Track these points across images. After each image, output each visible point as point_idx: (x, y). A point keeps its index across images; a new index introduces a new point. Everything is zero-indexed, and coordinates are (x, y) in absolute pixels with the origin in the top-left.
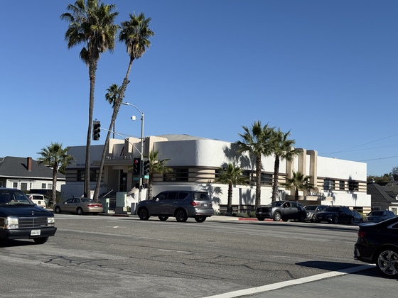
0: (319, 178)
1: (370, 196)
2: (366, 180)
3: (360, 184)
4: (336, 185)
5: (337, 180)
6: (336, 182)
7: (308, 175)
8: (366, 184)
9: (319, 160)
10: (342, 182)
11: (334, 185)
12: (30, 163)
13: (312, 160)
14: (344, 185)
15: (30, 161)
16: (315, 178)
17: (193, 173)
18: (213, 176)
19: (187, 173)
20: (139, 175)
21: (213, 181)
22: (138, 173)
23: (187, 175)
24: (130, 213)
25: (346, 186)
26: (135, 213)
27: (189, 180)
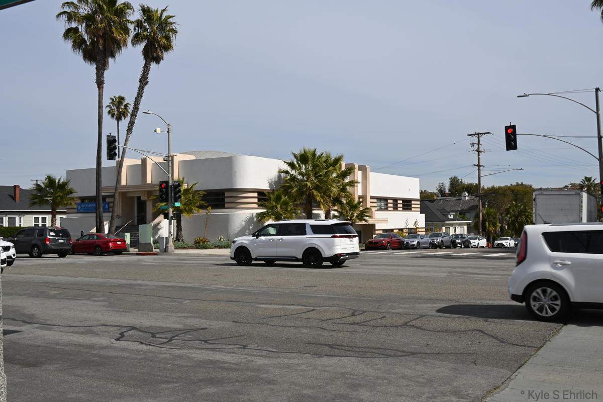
0: (372, 198)
1: (424, 215)
2: (419, 198)
3: (413, 202)
4: (389, 205)
5: (390, 198)
6: (389, 201)
7: (361, 194)
8: (419, 203)
9: (372, 176)
10: (395, 200)
11: (387, 205)
12: (17, 192)
13: (365, 177)
14: (397, 205)
15: (17, 189)
16: (368, 198)
17: (231, 197)
18: (256, 200)
19: (223, 197)
20: (168, 202)
21: (256, 206)
22: (166, 200)
23: (223, 200)
24: (158, 250)
25: (401, 206)
26: (166, 250)
27: (226, 205)
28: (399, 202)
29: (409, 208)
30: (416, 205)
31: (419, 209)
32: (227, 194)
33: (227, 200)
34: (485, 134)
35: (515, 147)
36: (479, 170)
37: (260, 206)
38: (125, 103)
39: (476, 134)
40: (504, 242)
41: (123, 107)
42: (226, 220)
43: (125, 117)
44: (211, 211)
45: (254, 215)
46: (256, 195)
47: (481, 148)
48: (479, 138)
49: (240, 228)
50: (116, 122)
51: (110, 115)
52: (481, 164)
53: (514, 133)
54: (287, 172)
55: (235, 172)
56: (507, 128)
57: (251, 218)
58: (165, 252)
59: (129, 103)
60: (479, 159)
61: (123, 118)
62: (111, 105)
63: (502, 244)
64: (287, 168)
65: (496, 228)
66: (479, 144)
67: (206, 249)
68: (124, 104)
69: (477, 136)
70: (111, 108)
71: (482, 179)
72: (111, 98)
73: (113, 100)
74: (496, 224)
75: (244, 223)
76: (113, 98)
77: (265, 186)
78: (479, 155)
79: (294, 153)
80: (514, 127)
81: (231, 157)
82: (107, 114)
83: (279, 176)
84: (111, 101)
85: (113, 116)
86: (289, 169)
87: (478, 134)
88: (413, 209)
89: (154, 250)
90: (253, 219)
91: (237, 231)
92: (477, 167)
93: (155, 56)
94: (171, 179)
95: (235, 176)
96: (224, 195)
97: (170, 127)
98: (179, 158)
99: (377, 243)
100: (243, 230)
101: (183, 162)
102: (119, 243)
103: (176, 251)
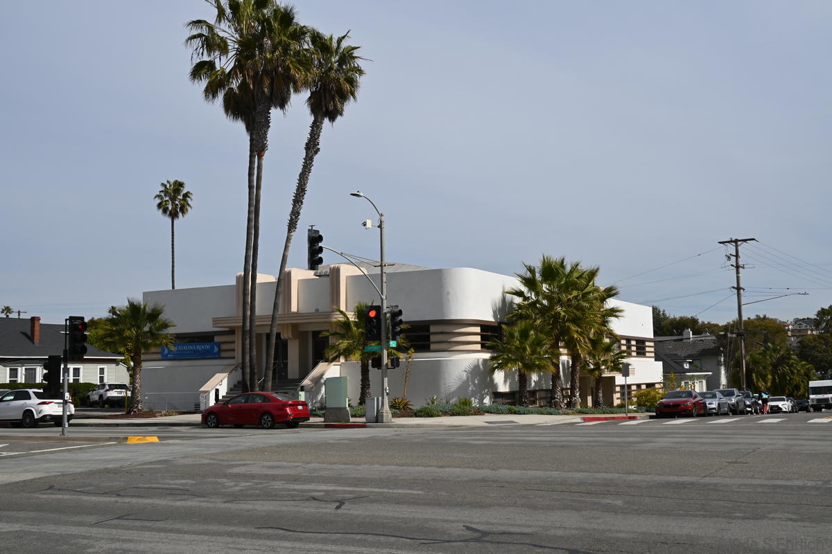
2: (653, 337)
3: (646, 344)
5: (624, 338)
8: (653, 344)
11: (620, 346)
12: (37, 328)
15: (36, 324)
17: (442, 333)
18: (478, 338)
19: (427, 333)
20: (380, 339)
21: (478, 347)
22: (377, 338)
23: (428, 338)
24: (363, 420)
26: (378, 419)
27: (433, 347)
28: (633, 343)
29: (641, 352)
30: (650, 348)
31: (653, 355)
32: (433, 329)
33: (433, 338)
34: (745, 241)
36: (739, 294)
37: (485, 347)
38: (184, 192)
39: (731, 241)
40: (780, 404)
41: (181, 197)
42: (436, 371)
43: (183, 213)
44: (414, 355)
45: (481, 361)
46: (478, 330)
48: (737, 246)
49: (459, 383)
50: (170, 221)
51: (161, 210)
52: (741, 286)
54: (520, 294)
55: (448, 293)
57: (477, 367)
58: (377, 421)
59: (191, 192)
60: (738, 278)
61: (180, 214)
62: (163, 194)
63: (777, 406)
64: (519, 286)
65: (766, 382)
66: (737, 256)
67: (432, 416)
68: (182, 194)
69: (734, 244)
70: (162, 198)
71: (743, 307)
72: (163, 184)
73: (165, 186)
74: (766, 376)
75: (464, 376)
76: (166, 183)
77: (489, 317)
78: (738, 272)
79: (528, 264)
81: (440, 271)
82: (156, 208)
83: (504, 299)
84: (163, 189)
85: (165, 211)
86: (524, 289)
87: (736, 241)
88: (647, 354)
89: (352, 420)
90: (479, 368)
91: (452, 390)
92: (736, 291)
93: (331, 108)
94: (385, 302)
95: (448, 301)
96: (429, 331)
97: (383, 218)
98: (347, 271)
99: (676, 405)
100: (464, 385)
101: (354, 279)
102: (300, 407)
103: (393, 420)
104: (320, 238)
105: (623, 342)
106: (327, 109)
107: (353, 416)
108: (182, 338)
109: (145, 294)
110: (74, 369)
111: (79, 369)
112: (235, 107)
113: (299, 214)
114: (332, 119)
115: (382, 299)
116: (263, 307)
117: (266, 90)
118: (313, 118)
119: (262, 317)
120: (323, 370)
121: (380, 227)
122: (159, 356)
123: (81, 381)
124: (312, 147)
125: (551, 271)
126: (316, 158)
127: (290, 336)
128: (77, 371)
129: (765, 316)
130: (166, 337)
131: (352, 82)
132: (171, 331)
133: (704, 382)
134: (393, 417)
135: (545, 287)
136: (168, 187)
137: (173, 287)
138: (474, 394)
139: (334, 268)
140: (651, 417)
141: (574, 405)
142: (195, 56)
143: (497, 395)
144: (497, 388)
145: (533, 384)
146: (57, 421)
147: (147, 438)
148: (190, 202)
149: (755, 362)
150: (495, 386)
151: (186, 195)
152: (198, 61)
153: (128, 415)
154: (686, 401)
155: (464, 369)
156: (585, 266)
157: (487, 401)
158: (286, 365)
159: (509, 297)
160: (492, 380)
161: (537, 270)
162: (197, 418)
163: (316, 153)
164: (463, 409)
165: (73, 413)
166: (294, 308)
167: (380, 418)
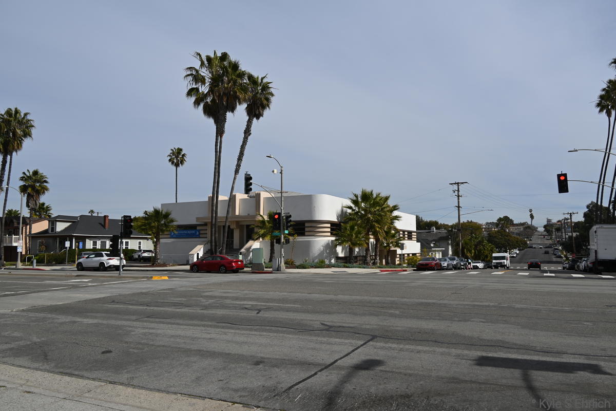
1: (419, 243)
2: (415, 230)
3: (413, 234)
10: (404, 231)
11: (399, 235)
12: (107, 221)
14: (404, 236)
15: (107, 219)
17: (311, 227)
18: (329, 230)
19: (304, 227)
20: (280, 230)
21: (329, 234)
23: (304, 229)
24: (271, 269)
25: (406, 236)
26: (278, 269)
27: (306, 233)
28: (406, 233)
29: (410, 238)
30: (414, 236)
31: (416, 239)
32: (306, 225)
33: (307, 229)
34: (462, 183)
35: (567, 191)
36: (459, 210)
37: (332, 234)
38: (183, 153)
39: (455, 183)
40: (478, 265)
41: (181, 156)
42: (308, 245)
43: (182, 164)
44: (297, 238)
45: (330, 241)
46: (329, 225)
47: (460, 194)
48: (458, 186)
49: (319, 252)
50: (175, 168)
51: (171, 163)
52: (460, 205)
53: (566, 180)
54: (350, 208)
55: (315, 207)
56: (559, 176)
57: (328, 244)
58: (278, 271)
59: (186, 154)
60: (459, 202)
61: (180, 165)
62: (172, 155)
64: (350, 204)
65: (471, 254)
66: (458, 191)
67: (305, 268)
70: (171, 157)
71: (461, 216)
72: (172, 150)
73: (173, 150)
74: (471, 251)
75: (322, 248)
76: (173, 149)
77: (334, 219)
78: (458, 199)
79: (355, 193)
80: (565, 175)
81: (311, 196)
82: (168, 162)
83: (342, 210)
84: (172, 152)
85: (173, 163)
86: (353, 206)
87: (458, 183)
88: (413, 239)
91: (316, 255)
92: (457, 208)
93: (257, 113)
94: (283, 211)
95: (314, 210)
96: (304, 225)
97: (283, 169)
98: (264, 195)
99: (427, 264)
100: (322, 253)
101: (267, 199)
102: (239, 263)
103: (286, 270)
104: (251, 178)
105: (401, 233)
106: (255, 113)
107: (266, 268)
108: (180, 227)
109: (162, 205)
110: (126, 242)
111: (128, 242)
112: (208, 111)
113: (240, 166)
114: (258, 118)
115: (281, 209)
116: (222, 212)
117: (224, 103)
118: (248, 118)
119: (221, 217)
120: (252, 244)
121: (281, 173)
122: (169, 236)
123: (129, 248)
124: (247, 132)
125: (366, 197)
126: (249, 138)
127: (235, 227)
128: (127, 243)
129: (471, 221)
130: (172, 227)
131: (268, 100)
132: (175, 223)
133: (441, 253)
134: (287, 268)
135: (363, 205)
136: (174, 151)
137: (176, 202)
138: (326, 258)
139: (257, 193)
140: (414, 270)
141: (376, 263)
142: (189, 85)
143: (338, 258)
144: (338, 255)
145: (356, 253)
146: (117, 268)
147: (163, 277)
148: (185, 159)
149: (466, 244)
150: (337, 254)
151: (184, 155)
152: (191, 87)
153: (153, 266)
154: (432, 263)
155: (321, 245)
156: (383, 195)
157: (333, 261)
158: (233, 241)
159: (344, 208)
160: (336, 251)
161: (359, 196)
162: (188, 267)
163: (249, 135)
164: (321, 265)
165: (125, 264)
166: (237, 213)
167: (279, 269)
